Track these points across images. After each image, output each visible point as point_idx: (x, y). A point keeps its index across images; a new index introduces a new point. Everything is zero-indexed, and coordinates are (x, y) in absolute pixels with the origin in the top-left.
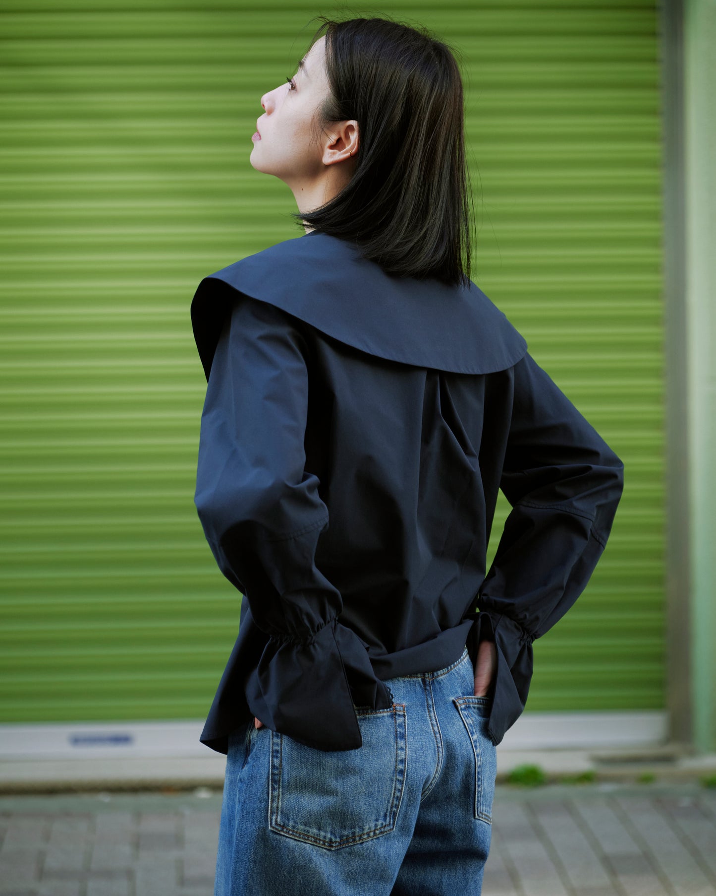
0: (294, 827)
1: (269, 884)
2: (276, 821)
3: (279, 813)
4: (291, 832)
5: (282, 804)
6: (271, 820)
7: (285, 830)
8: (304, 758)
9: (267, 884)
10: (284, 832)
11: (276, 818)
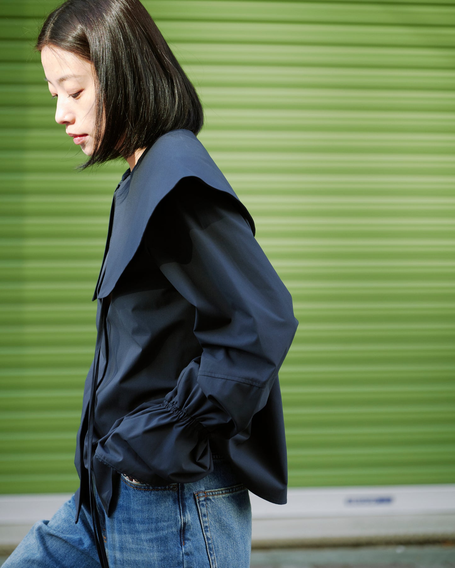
5: (218, 564)
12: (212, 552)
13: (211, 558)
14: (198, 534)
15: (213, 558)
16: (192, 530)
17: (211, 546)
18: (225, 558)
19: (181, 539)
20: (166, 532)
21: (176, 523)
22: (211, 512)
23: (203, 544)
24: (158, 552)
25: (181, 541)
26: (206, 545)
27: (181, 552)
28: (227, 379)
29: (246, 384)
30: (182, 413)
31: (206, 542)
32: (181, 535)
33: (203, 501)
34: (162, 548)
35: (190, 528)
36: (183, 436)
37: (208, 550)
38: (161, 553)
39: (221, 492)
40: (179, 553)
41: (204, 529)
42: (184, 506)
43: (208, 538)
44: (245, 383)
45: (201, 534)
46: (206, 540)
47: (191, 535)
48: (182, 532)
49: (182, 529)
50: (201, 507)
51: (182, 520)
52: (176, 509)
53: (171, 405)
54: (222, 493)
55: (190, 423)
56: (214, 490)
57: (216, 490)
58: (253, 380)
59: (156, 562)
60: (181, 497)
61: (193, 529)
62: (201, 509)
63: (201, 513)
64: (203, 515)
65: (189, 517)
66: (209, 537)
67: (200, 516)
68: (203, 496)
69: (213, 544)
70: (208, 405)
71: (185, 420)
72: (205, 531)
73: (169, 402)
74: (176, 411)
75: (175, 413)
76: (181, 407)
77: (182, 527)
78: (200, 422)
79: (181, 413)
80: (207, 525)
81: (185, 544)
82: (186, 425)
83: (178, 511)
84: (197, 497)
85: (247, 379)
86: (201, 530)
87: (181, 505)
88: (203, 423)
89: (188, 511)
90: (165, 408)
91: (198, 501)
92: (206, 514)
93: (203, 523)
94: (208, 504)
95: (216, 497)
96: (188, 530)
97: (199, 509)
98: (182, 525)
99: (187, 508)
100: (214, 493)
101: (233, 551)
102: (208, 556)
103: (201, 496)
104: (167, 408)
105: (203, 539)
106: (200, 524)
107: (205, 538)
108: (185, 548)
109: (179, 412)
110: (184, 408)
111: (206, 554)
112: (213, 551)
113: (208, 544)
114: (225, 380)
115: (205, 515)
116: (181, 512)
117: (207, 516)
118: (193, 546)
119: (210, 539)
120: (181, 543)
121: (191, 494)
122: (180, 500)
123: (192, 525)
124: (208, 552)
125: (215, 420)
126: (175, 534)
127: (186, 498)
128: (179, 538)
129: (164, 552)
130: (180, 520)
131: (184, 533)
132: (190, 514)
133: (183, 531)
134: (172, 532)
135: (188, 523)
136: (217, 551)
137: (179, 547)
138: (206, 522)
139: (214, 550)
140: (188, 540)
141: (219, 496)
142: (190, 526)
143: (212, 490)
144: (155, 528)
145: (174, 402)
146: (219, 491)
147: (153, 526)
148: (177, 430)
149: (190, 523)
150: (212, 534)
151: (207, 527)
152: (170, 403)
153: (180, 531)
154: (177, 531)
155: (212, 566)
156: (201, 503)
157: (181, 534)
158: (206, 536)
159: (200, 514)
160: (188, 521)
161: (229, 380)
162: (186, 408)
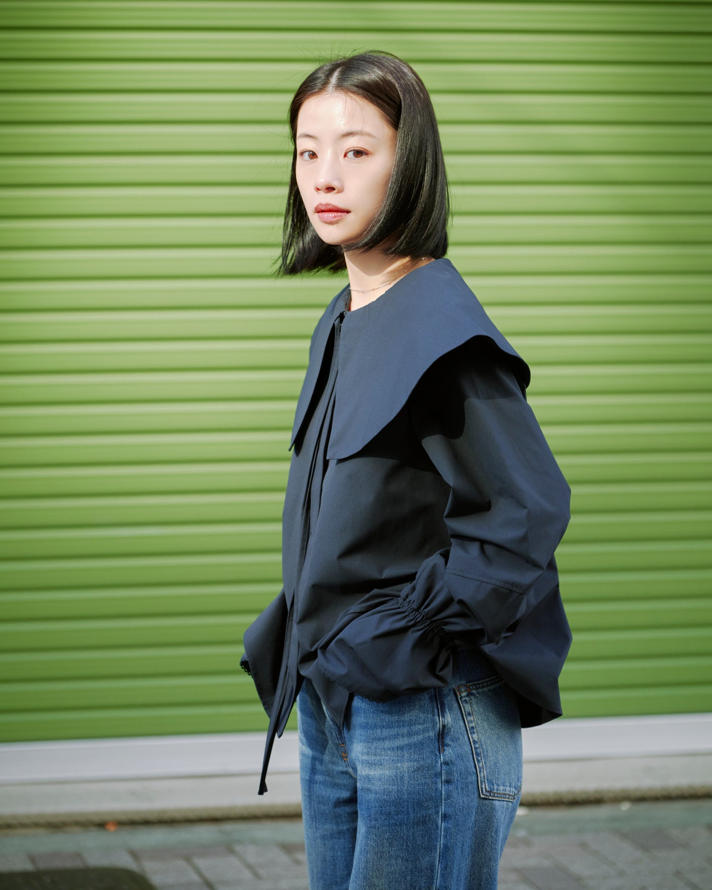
0: (497, 789)
1: (478, 847)
2: (486, 789)
3: (486, 781)
4: (496, 795)
5: (487, 772)
6: (482, 788)
7: (492, 794)
8: (492, 725)
9: (477, 846)
10: (491, 796)
11: (485, 786)
12: (479, 758)
13: (478, 765)
14: (461, 738)
15: (481, 765)
16: (452, 733)
17: (478, 750)
18: (495, 764)
19: (439, 745)
20: (422, 736)
21: (433, 726)
22: (476, 709)
23: (467, 749)
24: (410, 762)
25: (439, 747)
26: (472, 750)
27: (439, 761)
28: (482, 582)
29: (505, 588)
30: (421, 615)
31: (473, 746)
32: (439, 740)
33: (465, 696)
34: (416, 757)
35: (450, 732)
36: (420, 644)
37: (475, 757)
38: (414, 762)
39: (485, 684)
40: (437, 762)
41: (470, 730)
42: (443, 705)
43: (474, 741)
44: (503, 588)
45: (466, 737)
46: (472, 743)
47: (452, 740)
48: (440, 736)
49: (441, 732)
50: (464, 704)
51: (441, 723)
52: (433, 708)
53: (407, 604)
54: (488, 686)
55: (429, 628)
56: (477, 682)
57: (480, 682)
58: (513, 584)
59: (406, 775)
60: (438, 693)
61: (454, 732)
62: (464, 707)
63: (465, 711)
64: (467, 713)
65: (449, 719)
66: (476, 739)
67: (464, 715)
68: (465, 691)
69: (480, 748)
70: (454, 608)
71: (423, 624)
72: (471, 733)
73: (404, 600)
74: (412, 612)
75: (411, 615)
76: (418, 609)
77: (441, 730)
78: (442, 627)
79: (419, 615)
80: (473, 725)
81: (444, 750)
82: (424, 630)
83: (436, 711)
84: (458, 693)
85: (506, 582)
86: (466, 732)
87: (439, 703)
88: (444, 627)
89: (447, 711)
90: (399, 608)
91: (459, 697)
92: (471, 712)
93: (468, 723)
94: (471, 700)
95: (480, 690)
96: (448, 733)
97: (462, 707)
98: (441, 728)
99: (447, 706)
100: (478, 686)
101: (504, 754)
102: (475, 763)
103: (463, 690)
104: (402, 607)
105: (468, 743)
106: (463, 725)
107: (471, 741)
108: (444, 756)
109: (417, 613)
110: (424, 610)
111: (472, 761)
112: (481, 757)
113: (474, 748)
114: (480, 582)
115: (469, 714)
116: (440, 712)
117: (472, 715)
118: (454, 753)
119: (477, 743)
120: (439, 750)
121: (451, 689)
122: (438, 697)
123: (453, 727)
124: (475, 758)
125: (460, 625)
126: (432, 740)
127: (444, 695)
128: (437, 744)
129: (419, 761)
130: (438, 722)
131: (443, 738)
132: (450, 714)
133: (442, 735)
134: (429, 737)
135: (448, 725)
136: (486, 757)
137: (437, 755)
138: (471, 722)
139: (482, 755)
140: (448, 745)
141: (484, 689)
142: (450, 728)
143: (475, 683)
144: (408, 732)
145: (410, 601)
146: (483, 683)
147: (405, 730)
148: (412, 637)
149: (450, 725)
150: (480, 736)
151: (473, 728)
152: (405, 602)
153: (439, 735)
154: (435, 736)
155: (479, 776)
156: (463, 699)
157: (439, 738)
158: (472, 739)
159: (464, 713)
160: (448, 723)
161: (485, 582)
162: (426, 610)
